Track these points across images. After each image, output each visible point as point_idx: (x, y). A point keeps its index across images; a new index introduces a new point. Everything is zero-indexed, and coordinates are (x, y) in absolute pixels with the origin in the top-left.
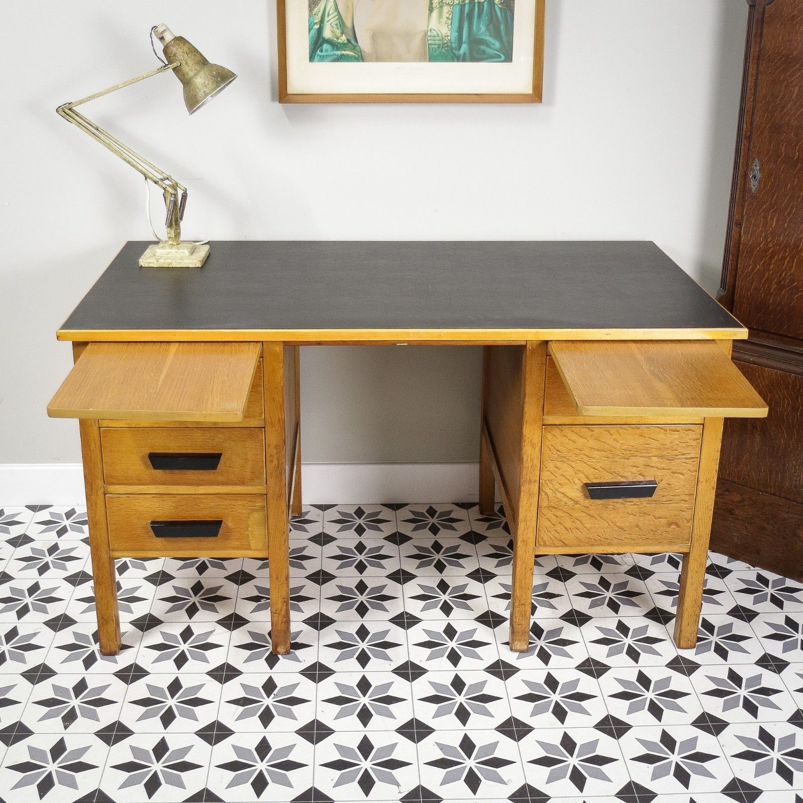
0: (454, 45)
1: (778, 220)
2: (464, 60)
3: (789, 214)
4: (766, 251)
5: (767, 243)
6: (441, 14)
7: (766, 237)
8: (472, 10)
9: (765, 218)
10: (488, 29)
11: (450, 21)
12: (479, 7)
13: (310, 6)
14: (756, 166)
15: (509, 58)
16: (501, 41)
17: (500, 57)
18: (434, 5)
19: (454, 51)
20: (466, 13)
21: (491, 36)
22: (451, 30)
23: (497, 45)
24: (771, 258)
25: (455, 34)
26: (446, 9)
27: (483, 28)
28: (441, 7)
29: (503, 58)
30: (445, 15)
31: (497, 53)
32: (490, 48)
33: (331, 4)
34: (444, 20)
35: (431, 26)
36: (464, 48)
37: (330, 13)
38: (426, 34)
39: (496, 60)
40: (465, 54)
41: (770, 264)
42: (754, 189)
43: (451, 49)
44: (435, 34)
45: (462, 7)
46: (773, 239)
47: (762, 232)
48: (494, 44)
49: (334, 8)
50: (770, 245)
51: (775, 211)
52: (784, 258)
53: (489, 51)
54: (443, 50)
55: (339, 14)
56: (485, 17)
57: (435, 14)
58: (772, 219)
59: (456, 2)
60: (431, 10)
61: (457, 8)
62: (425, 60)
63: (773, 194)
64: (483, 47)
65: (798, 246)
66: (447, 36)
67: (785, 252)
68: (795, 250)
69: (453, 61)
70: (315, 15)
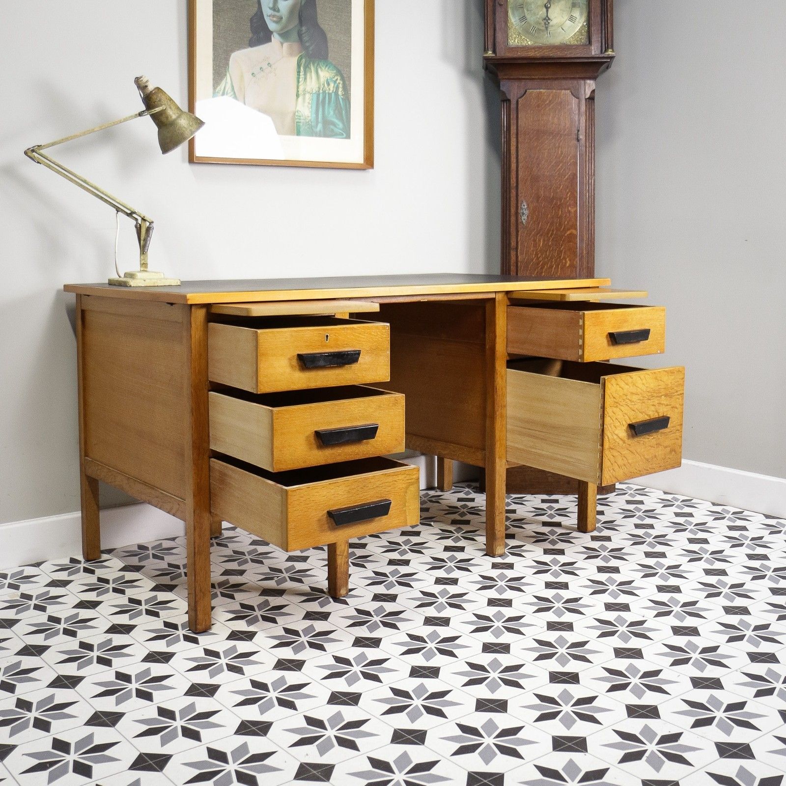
0: (313, 124)
1: (544, 241)
2: (320, 136)
3: (551, 236)
4: (538, 264)
5: (538, 258)
6: (304, 99)
7: (537, 254)
8: (324, 98)
9: (535, 241)
10: (334, 113)
11: (310, 106)
12: (329, 97)
13: (214, 86)
14: (524, 206)
15: (348, 137)
16: (343, 123)
17: (343, 135)
18: (300, 93)
19: (313, 128)
20: (320, 101)
21: (337, 119)
22: (311, 112)
23: (341, 125)
24: (542, 268)
25: (314, 115)
26: (308, 96)
27: (332, 113)
28: (304, 94)
29: (345, 135)
30: (307, 100)
31: (341, 131)
32: (336, 127)
33: (229, 86)
34: (306, 104)
35: (298, 108)
36: (320, 126)
37: (229, 91)
38: (294, 114)
39: (341, 137)
40: (320, 131)
41: (542, 273)
42: (524, 221)
43: (312, 127)
44: (301, 115)
45: (318, 95)
46: (542, 254)
47: (533, 251)
48: (339, 125)
49: (231, 89)
50: (541, 259)
51: (541, 235)
52: (551, 267)
53: (336, 130)
54: (306, 128)
55: (235, 93)
56: (333, 104)
57: (300, 99)
58: (539, 241)
59: (314, 92)
60: (298, 96)
61: (315, 96)
62: (294, 135)
63: (539, 223)
64: (332, 127)
65: (560, 257)
66: (309, 117)
67: (552, 262)
68: (558, 260)
69: (313, 136)
70: (217, 93)
